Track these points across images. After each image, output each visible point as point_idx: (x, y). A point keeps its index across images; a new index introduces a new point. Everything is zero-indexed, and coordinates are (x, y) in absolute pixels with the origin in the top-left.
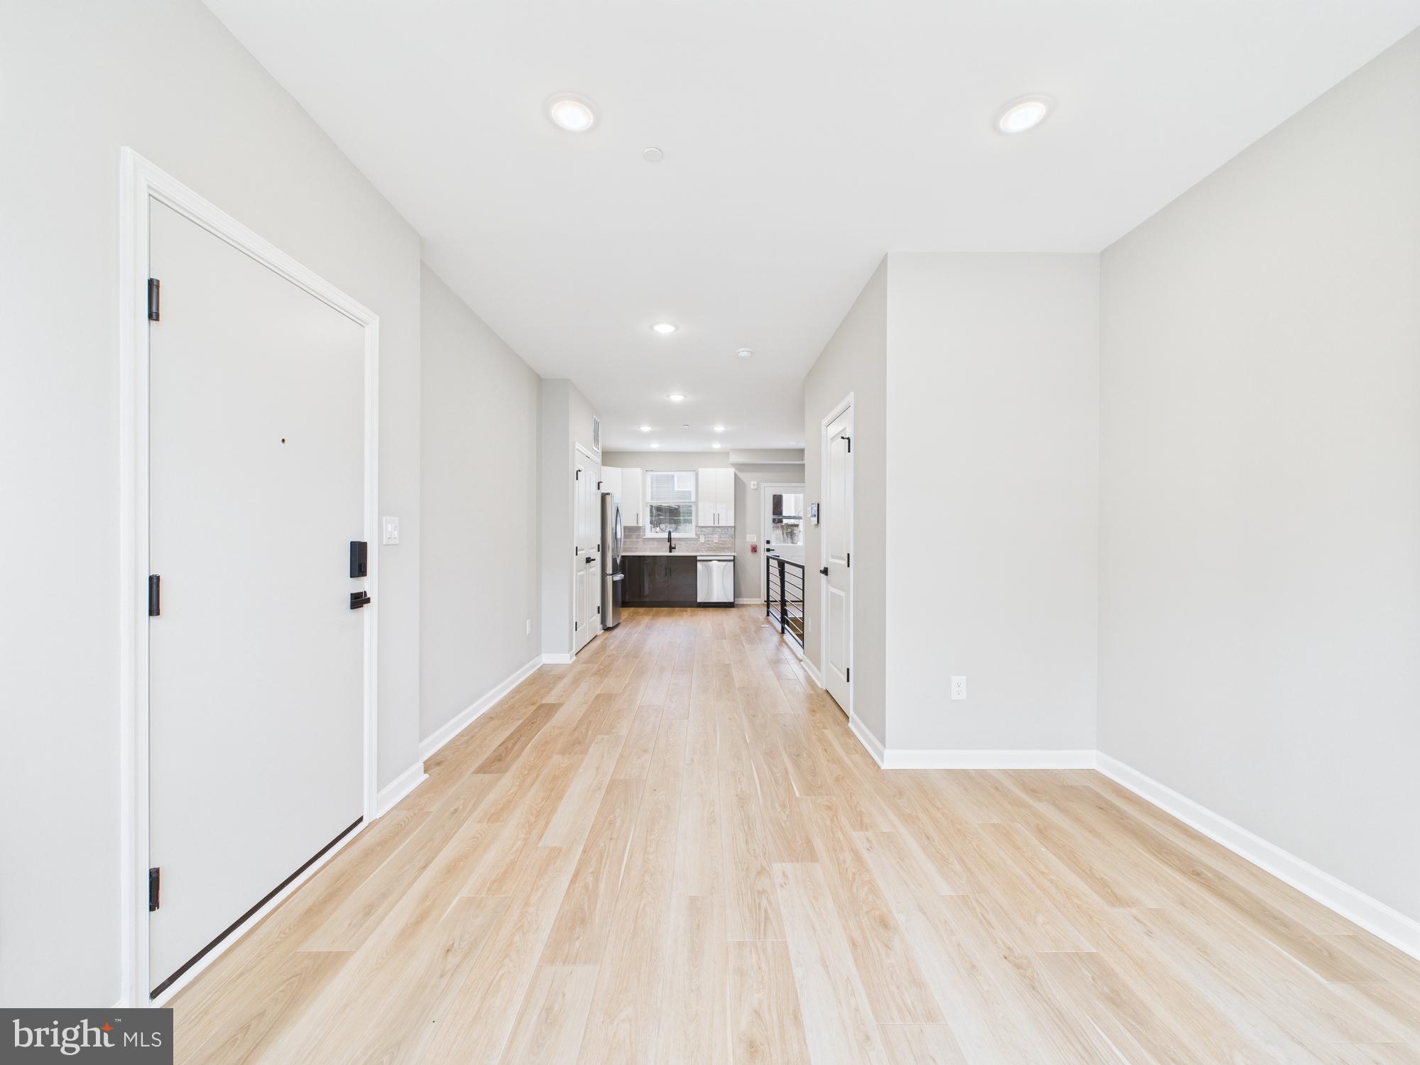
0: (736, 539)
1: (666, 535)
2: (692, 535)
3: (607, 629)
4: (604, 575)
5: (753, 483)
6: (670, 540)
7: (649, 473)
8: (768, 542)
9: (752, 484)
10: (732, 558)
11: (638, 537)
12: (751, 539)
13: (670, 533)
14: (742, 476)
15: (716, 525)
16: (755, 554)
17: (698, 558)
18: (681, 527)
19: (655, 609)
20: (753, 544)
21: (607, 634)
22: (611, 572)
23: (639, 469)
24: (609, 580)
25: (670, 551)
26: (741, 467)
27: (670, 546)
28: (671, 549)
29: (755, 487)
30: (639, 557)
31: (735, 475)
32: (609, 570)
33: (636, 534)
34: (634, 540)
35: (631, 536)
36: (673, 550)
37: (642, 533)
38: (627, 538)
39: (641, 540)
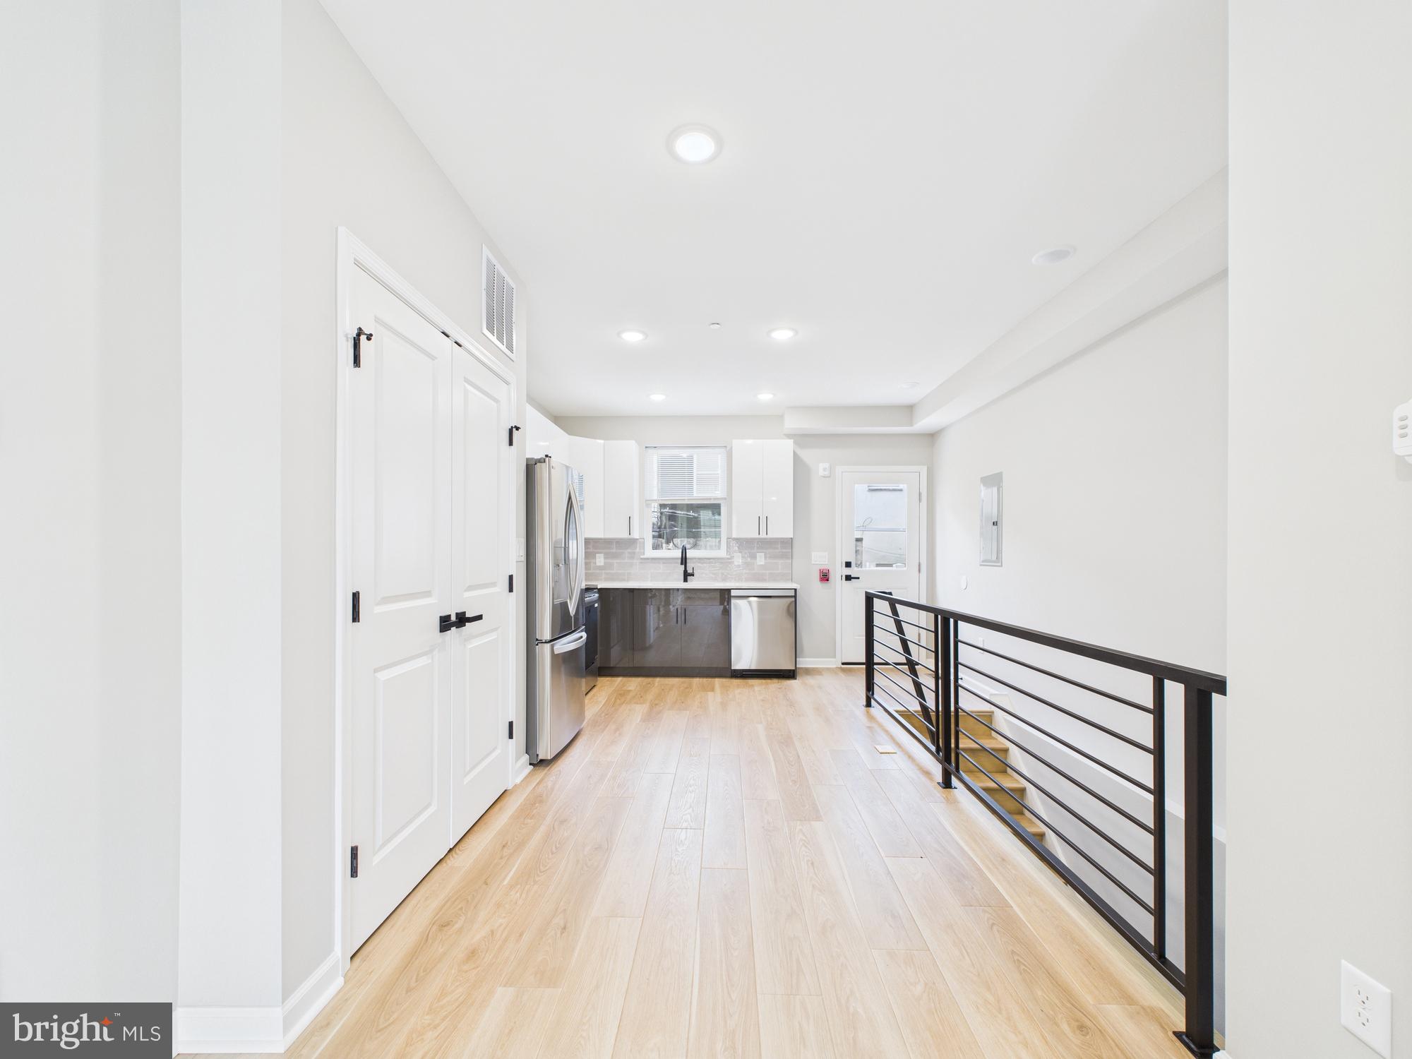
0: (794, 560)
1: (678, 554)
2: (722, 553)
3: (539, 764)
4: (532, 641)
5: (822, 466)
6: (684, 560)
7: (650, 451)
8: (848, 565)
9: (821, 469)
10: (792, 593)
11: (632, 556)
12: (820, 559)
13: (684, 550)
14: (806, 455)
15: (763, 535)
16: (825, 585)
17: (733, 593)
18: (702, 541)
19: (658, 679)
20: (822, 568)
21: (542, 773)
22: (547, 636)
23: (633, 442)
24: (545, 653)
25: (685, 580)
26: (803, 439)
27: (685, 571)
28: (687, 576)
29: (827, 473)
30: (632, 590)
31: (795, 453)
32: (545, 629)
33: (629, 550)
34: (626, 561)
35: (605, 554)
36: (689, 577)
37: (638, 550)
38: (595, 558)
39: (635, 561)
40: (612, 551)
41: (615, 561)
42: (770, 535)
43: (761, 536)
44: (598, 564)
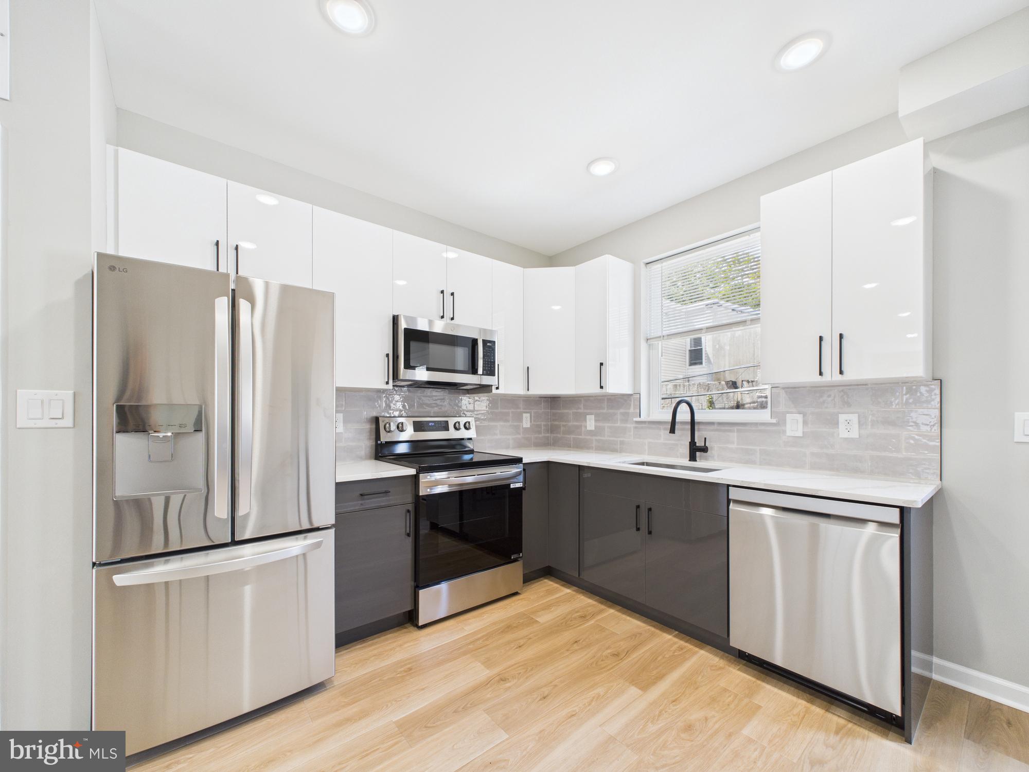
6: (692, 427)
11: (626, 417)
15: (831, 375)
17: (734, 494)
25: (693, 458)
27: (692, 443)
28: (695, 450)
33: (622, 411)
34: (619, 424)
35: (597, 415)
36: (698, 454)
37: (632, 410)
38: (585, 420)
39: (628, 425)
40: (602, 411)
41: (607, 425)
42: (851, 374)
43: (827, 378)
44: (589, 428)
